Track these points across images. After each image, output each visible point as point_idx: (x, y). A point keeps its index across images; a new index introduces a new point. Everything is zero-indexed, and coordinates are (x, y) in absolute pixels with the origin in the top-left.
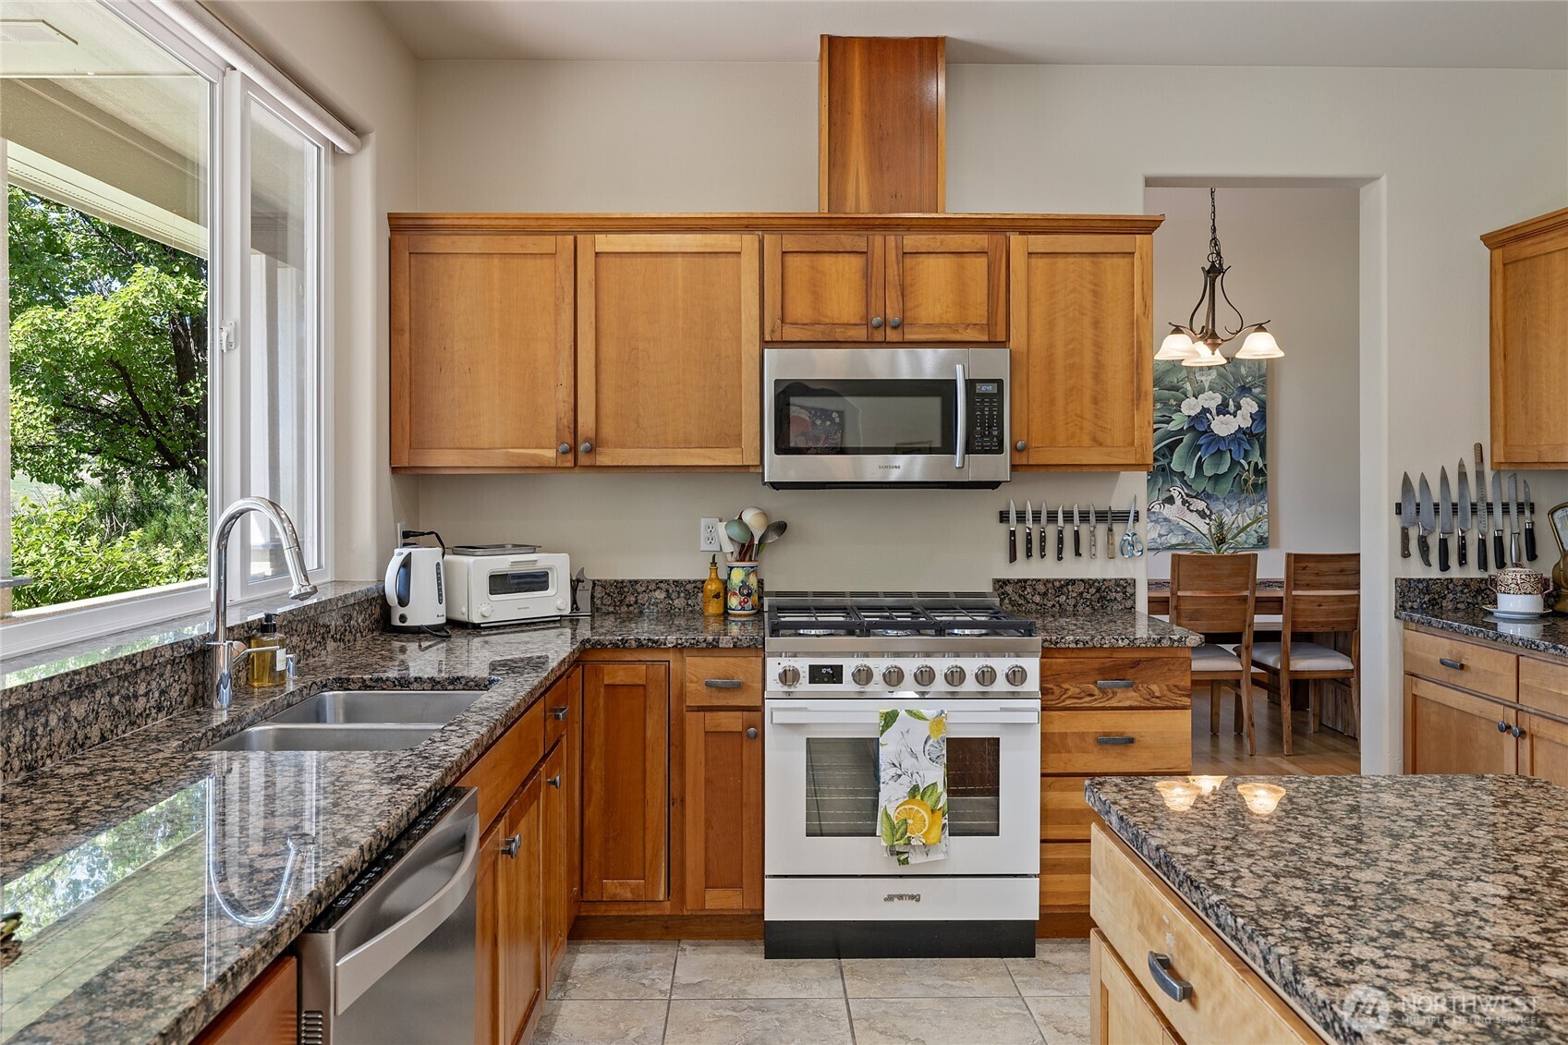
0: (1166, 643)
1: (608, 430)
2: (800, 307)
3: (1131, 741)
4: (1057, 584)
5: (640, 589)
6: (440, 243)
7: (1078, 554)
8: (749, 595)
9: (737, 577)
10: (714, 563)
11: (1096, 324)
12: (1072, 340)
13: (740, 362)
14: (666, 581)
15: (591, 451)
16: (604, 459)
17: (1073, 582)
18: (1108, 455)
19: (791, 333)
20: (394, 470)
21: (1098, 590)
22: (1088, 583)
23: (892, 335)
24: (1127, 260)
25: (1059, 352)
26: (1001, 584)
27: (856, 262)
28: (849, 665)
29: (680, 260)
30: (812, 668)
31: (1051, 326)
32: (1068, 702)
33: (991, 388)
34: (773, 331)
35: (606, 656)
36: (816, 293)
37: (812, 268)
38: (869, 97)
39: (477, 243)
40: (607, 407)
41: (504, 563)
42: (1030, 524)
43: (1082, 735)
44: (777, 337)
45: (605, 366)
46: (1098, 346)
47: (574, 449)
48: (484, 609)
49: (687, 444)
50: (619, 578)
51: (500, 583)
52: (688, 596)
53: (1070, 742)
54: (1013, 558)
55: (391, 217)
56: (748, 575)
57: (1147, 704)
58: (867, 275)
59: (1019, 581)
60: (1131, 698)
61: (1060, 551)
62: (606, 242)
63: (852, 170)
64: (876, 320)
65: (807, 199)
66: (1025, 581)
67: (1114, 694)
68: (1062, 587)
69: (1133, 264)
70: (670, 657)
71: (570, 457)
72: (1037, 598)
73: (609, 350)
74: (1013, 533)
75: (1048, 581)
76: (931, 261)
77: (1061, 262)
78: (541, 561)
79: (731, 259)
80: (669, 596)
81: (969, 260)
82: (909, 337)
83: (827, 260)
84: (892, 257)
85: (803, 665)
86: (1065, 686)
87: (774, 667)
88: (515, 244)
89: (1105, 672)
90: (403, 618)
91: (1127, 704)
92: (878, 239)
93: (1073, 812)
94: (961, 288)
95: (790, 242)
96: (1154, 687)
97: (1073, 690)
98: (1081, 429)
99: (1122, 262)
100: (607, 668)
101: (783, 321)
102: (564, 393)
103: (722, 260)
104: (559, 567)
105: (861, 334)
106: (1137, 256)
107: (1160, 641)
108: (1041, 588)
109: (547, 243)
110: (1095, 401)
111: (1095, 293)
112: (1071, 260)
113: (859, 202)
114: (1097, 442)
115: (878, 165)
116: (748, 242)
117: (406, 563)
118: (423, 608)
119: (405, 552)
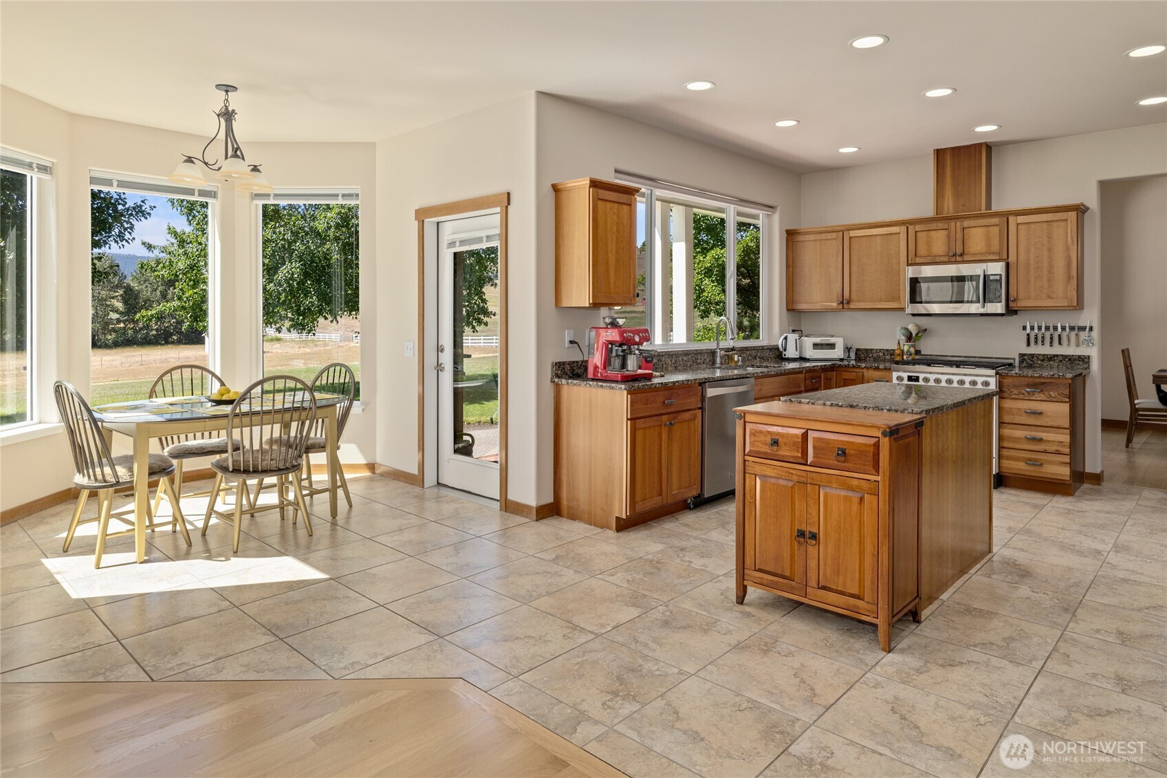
0: (1056, 376)
1: (854, 297)
2: (922, 250)
3: (1041, 413)
4: (1049, 356)
5: (874, 352)
6: (801, 238)
7: (1060, 343)
8: (910, 355)
9: (906, 348)
10: (899, 343)
11: (1050, 250)
12: (1038, 257)
13: (899, 272)
14: (883, 350)
15: (848, 303)
16: (852, 306)
17: (1057, 356)
18: (1054, 302)
19: (918, 260)
20: (788, 310)
21: (1070, 360)
22: (1065, 357)
23: (958, 259)
24: (1065, 222)
25: (1032, 262)
26: (1022, 355)
27: (944, 233)
28: (922, 376)
29: (879, 237)
30: (908, 376)
31: (1028, 251)
32: (1013, 396)
33: (998, 277)
34: (912, 260)
35: (844, 369)
36: (929, 244)
37: (928, 236)
38: (953, 169)
39: (812, 237)
40: (854, 289)
41: (818, 340)
42: (1036, 331)
43: (1019, 409)
44: (913, 262)
45: (853, 275)
46: (1050, 259)
47: (842, 303)
48: (811, 354)
49: (881, 300)
50: (866, 348)
51: (816, 346)
52: (891, 355)
53: (1014, 412)
54: (1028, 344)
55: (786, 231)
56: (910, 347)
57: (1048, 399)
58: (949, 237)
59: (1031, 354)
60: (1042, 397)
61: (1051, 343)
62: (853, 233)
63: (946, 198)
64: (951, 254)
65: (930, 212)
66: (1034, 354)
67: (1034, 395)
68: (1051, 357)
69: (1067, 224)
70: (865, 371)
71: (841, 305)
72: (1039, 362)
73: (854, 269)
74: (1028, 335)
75: (1044, 355)
76: (976, 229)
77: (1033, 226)
78: (832, 340)
79: (897, 236)
80: (884, 355)
81: (991, 228)
82: (965, 259)
83: (933, 233)
84: (959, 230)
85: (905, 375)
86: (1012, 390)
87: (895, 375)
88: (823, 236)
89: (1029, 386)
90: (785, 355)
91: (1039, 399)
92: (953, 224)
93: (1015, 438)
94: (988, 239)
95: (918, 228)
96: (1052, 393)
97: (1016, 392)
98: (1042, 292)
99: (1062, 224)
100: (844, 373)
101: (916, 256)
102: (840, 284)
103: (894, 236)
104: (839, 342)
105: (946, 259)
106: (1069, 220)
107: (1053, 375)
108: (1041, 358)
109: (834, 235)
110: (1049, 281)
111: (1049, 237)
112: (1037, 224)
113: (949, 207)
114: (1049, 297)
115: (957, 194)
116: (903, 229)
117: (786, 338)
118: (791, 352)
119: (785, 335)
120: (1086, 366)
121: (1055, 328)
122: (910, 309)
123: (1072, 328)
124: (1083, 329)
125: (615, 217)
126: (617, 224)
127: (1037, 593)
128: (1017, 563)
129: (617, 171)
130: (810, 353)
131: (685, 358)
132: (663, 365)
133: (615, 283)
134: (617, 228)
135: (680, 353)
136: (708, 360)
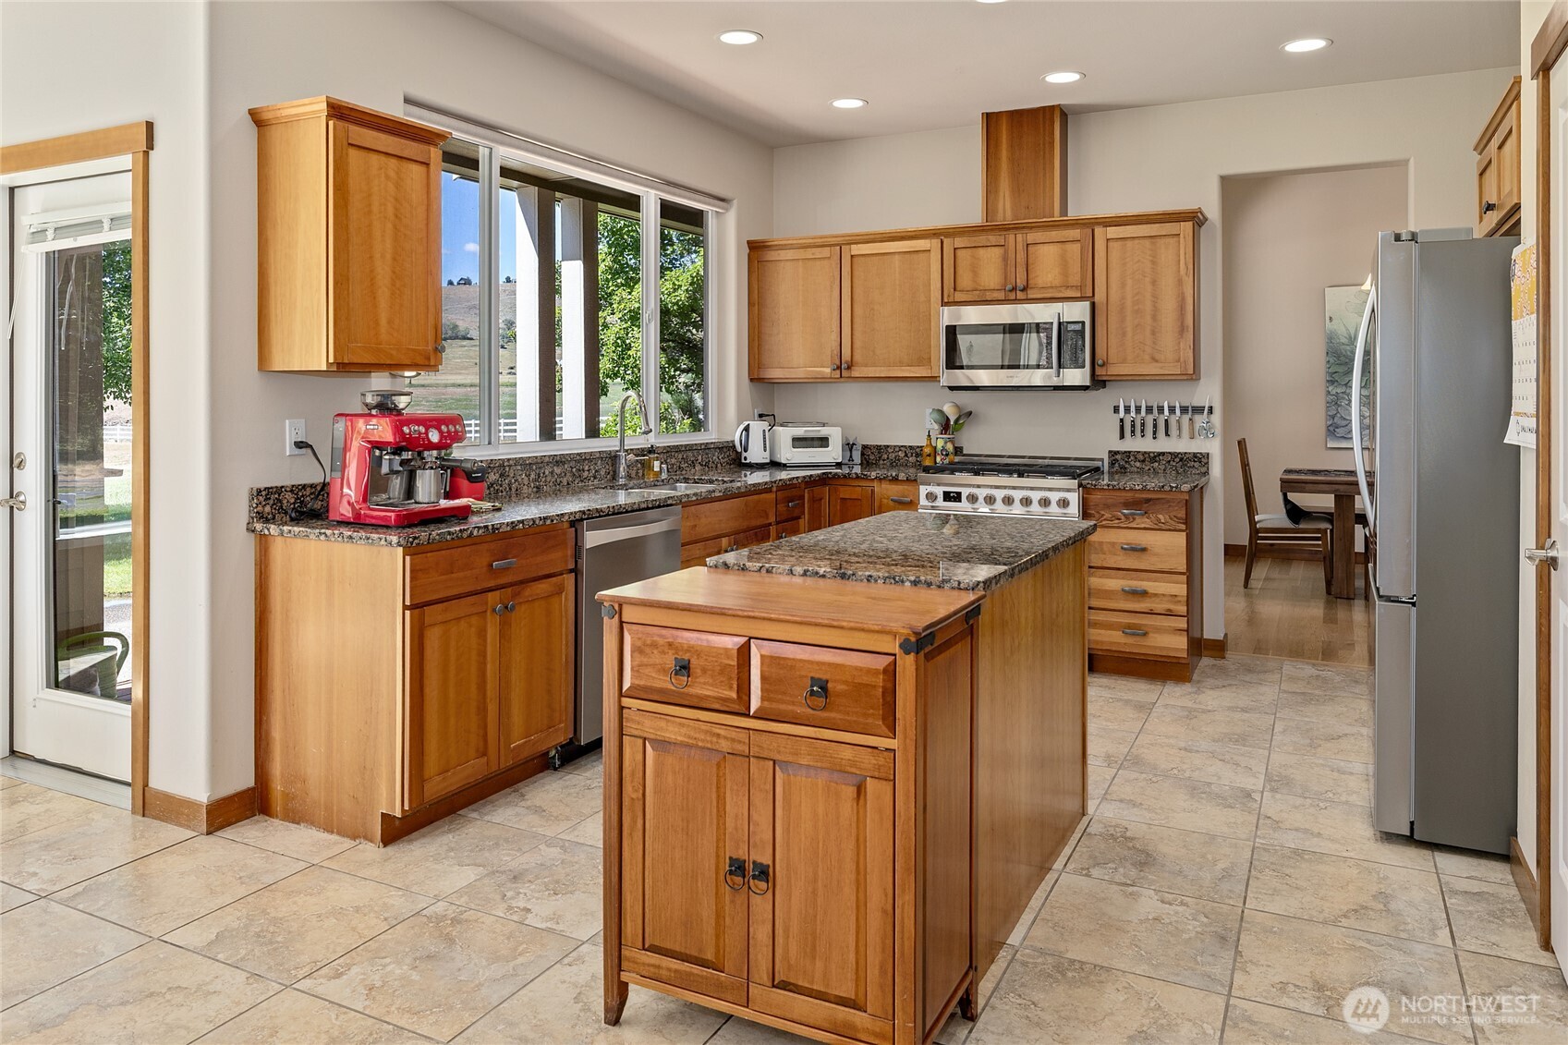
1: (857, 357)
2: (965, 280)
3: (1144, 550)
4: (1152, 455)
5: (890, 450)
6: (772, 255)
7: (1167, 434)
8: (947, 455)
9: (939, 446)
10: (929, 436)
11: (1154, 282)
12: (1138, 294)
13: (930, 315)
14: (905, 446)
15: (849, 368)
16: (856, 373)
17: (1163, 454)
18: (1161, 368)
19: (959, 297)
20: (752, 380)
21: (1181, 460)
22: (1174, 455)
23: (1020, 295)
24: (1175, 239)
25: (1129, 303)
26: (1113, 454)
27: (997, 252)
28: (965, 492)
29: (897, 256)
30: (944, 492)
31: (1123, 285)
32: (1104, 523)
33: (1078, 327)
34: (949, 296)
35: (842, 482)
36: (975, 271)
37: (973, 257)
38: (1011, 146)
39: (789, 254)
40: (858, 344)
41: (800, 431)
42: (1133, 414)
43: (1113, 544)
44: (951, 300)
45: (857, 320)
46: (1155, 297)
47: (839, 368)
48: (788, 456)
49: (901, 364)
50: (879, 444)
51: (799, 442)
52: (917, 455)
53: (1105, 548)
54: (1122, 436)
55: (748, 242)
56: (946, 443)
57: (1156, 527)
58: (1005, 259)
59: (1125, 452)
60: (1146, 522)
61: (1155, 433)
62: (856, 250)
63: (1001, 194)
64: (1009, 287)
65: (975, 216)
66: (1130, 452)
67: (1134, 519)
68: (1155, 457)
69: (1179, 241)
70: (876, 484)
71: (838, 372)
72: (1138, 464)
73: (858, 311)
74: (1122, 420)
75: (1145, 452)
76: (1046, 247)
77: (1129, 243)
78: (824, 431)
79: (926, 254)
80: (906, 455)
81: (1069, 246)
82: (1030, 296)
83: (981, 251)
84: (1020, 247)
85: (939, 491)
86: (1103, 513)
87: (923, 490)
88: (809, 253)
89: (1127, 505)
90: (745, 458)
91: (1143, 526)
92: (1011, 237)
93: (1106, 591)
94: (1064, 262)
95: (959, 242)
96: (1161, 516)
97: (1107, 515)
98: (1144, 351)
99: (1172, 241)
100: (841, 489)
101: (955, 290)
102: (835, 336)
103: (921, 255)
104: (835, 435)
105: (1001, 295)
106: (1181, 235)
108: (1141, 458)
109: (826, 252)
110: (1153, 333)
111: (1153, 263)
112: (1136, 241)
113: (1006, 212)
114: (1155, 360)
115: (1017, 190)
116: (936, 243)
117: (747, 429)
118: (756, 454)
119: (746, 423)
120: (1203, 470)
121: (1161, 410)
122: (948, 377)
123: (1184, 410)
124: (1198, 410)
125: (391, 187)
126: (396, 200)
127: (1170, 904)
128: (1128, 834)
129: (407, 101)
130: (787, 454)
131: (557, 470)
132: (510, 485)
133: (390, 322)
134: (396, 209)
135: (547, 459)
136: (603, 472)
